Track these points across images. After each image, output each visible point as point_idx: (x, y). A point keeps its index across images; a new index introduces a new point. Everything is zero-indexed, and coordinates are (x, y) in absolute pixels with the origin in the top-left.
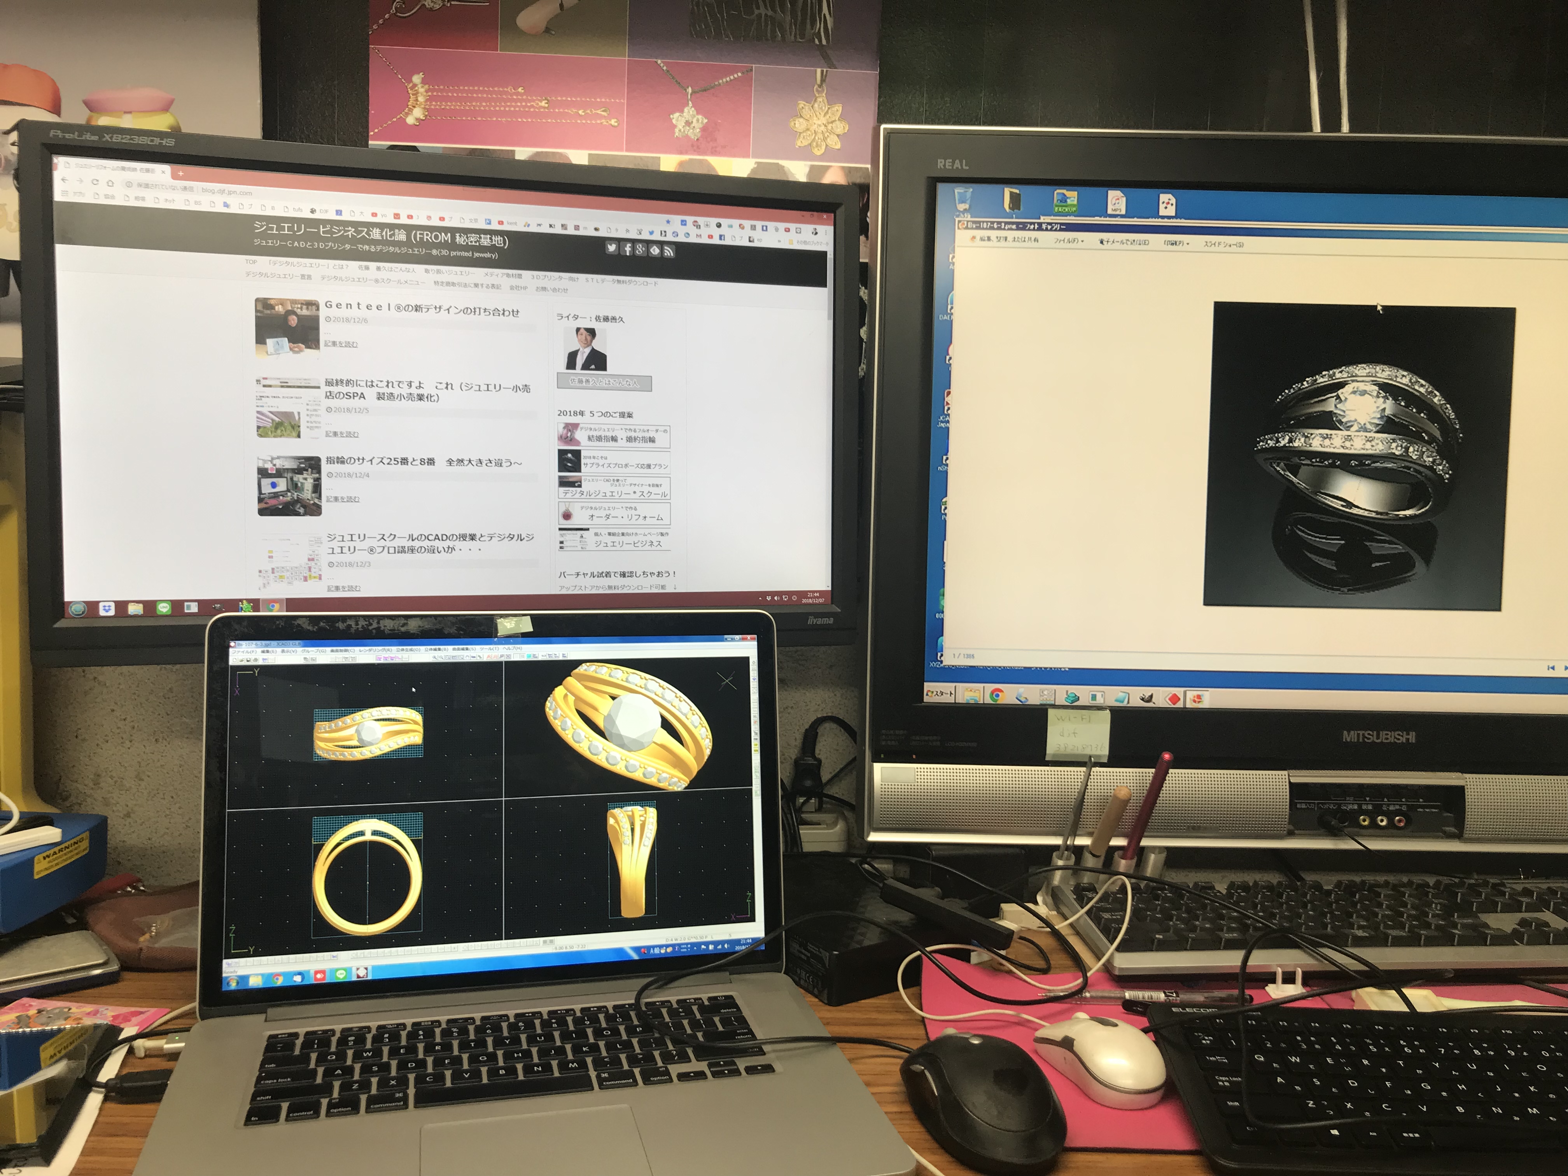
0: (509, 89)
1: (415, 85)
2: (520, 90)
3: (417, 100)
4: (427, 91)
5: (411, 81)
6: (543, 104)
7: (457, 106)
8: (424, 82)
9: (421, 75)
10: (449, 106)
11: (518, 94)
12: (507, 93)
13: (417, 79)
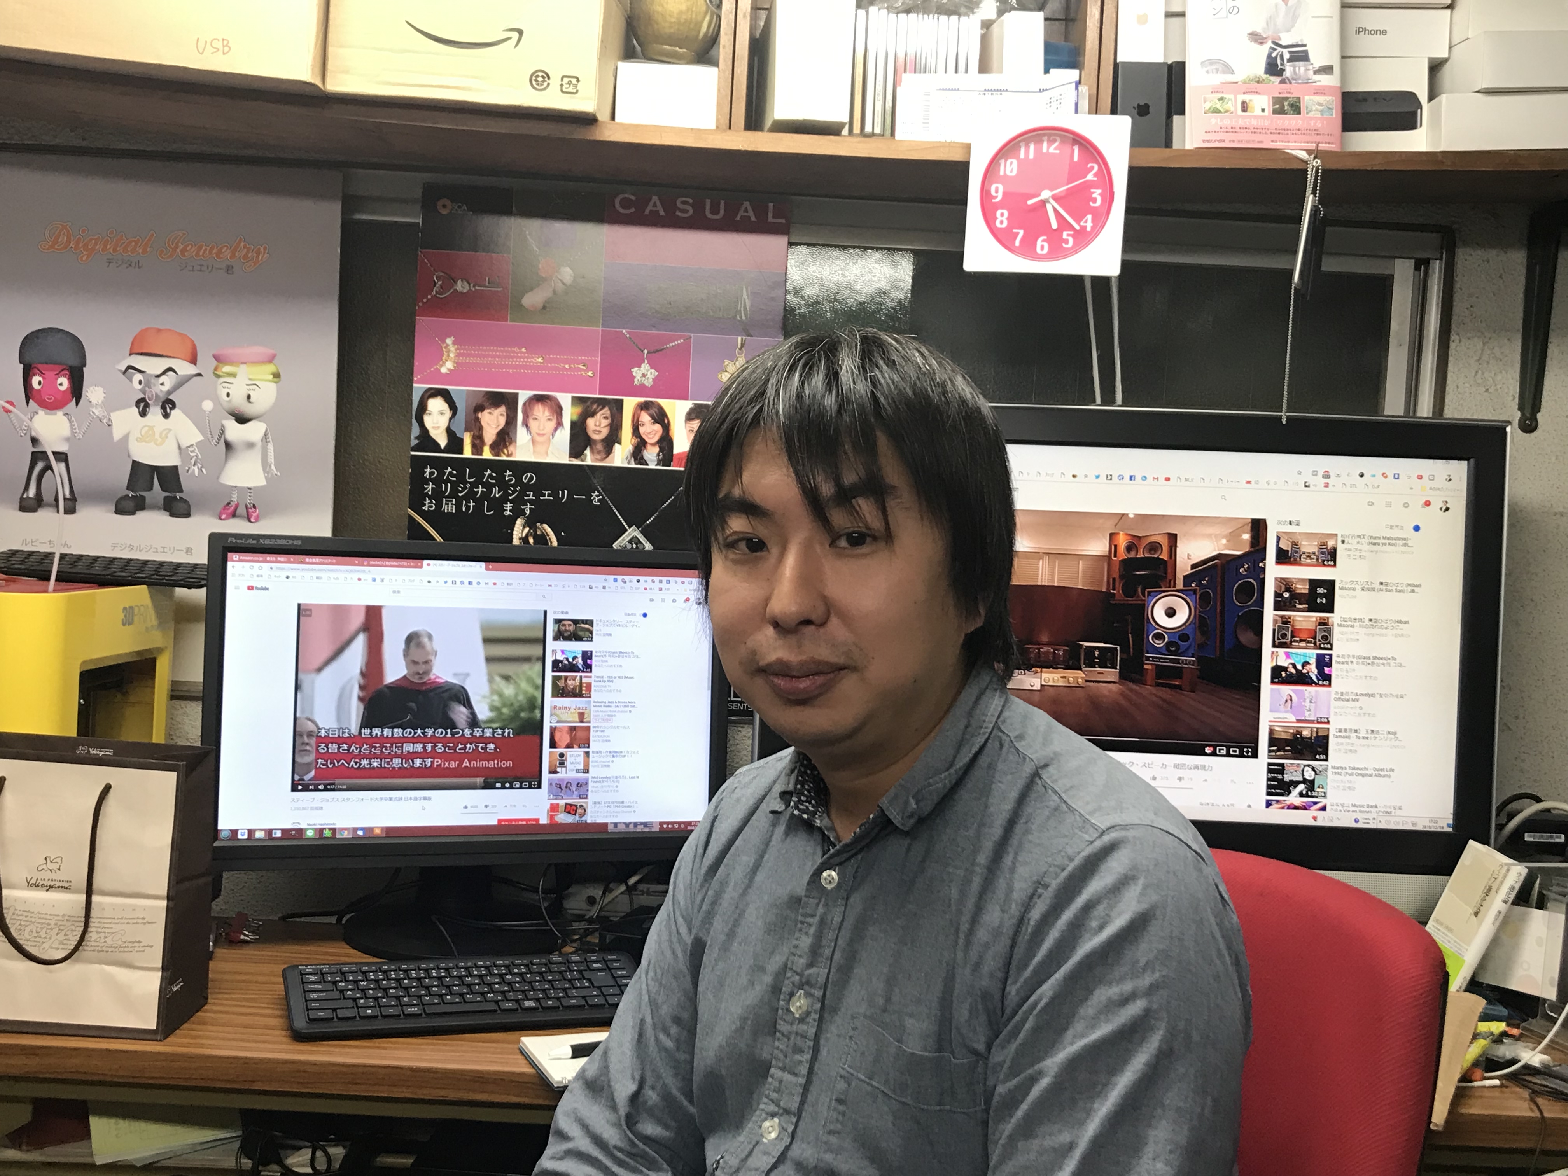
0: (516, 349)
1: (448, 345)
2: (524, 350)
3: (449, 356)
4: (456, 350)
5: (444, 342)
6: (540, 360)
7: (479, 360)
8: (454, 343)
9: (452, 338)
10: (471, 360)
11: (521, 353)
12: (514, 352)
13: (449, 341)
